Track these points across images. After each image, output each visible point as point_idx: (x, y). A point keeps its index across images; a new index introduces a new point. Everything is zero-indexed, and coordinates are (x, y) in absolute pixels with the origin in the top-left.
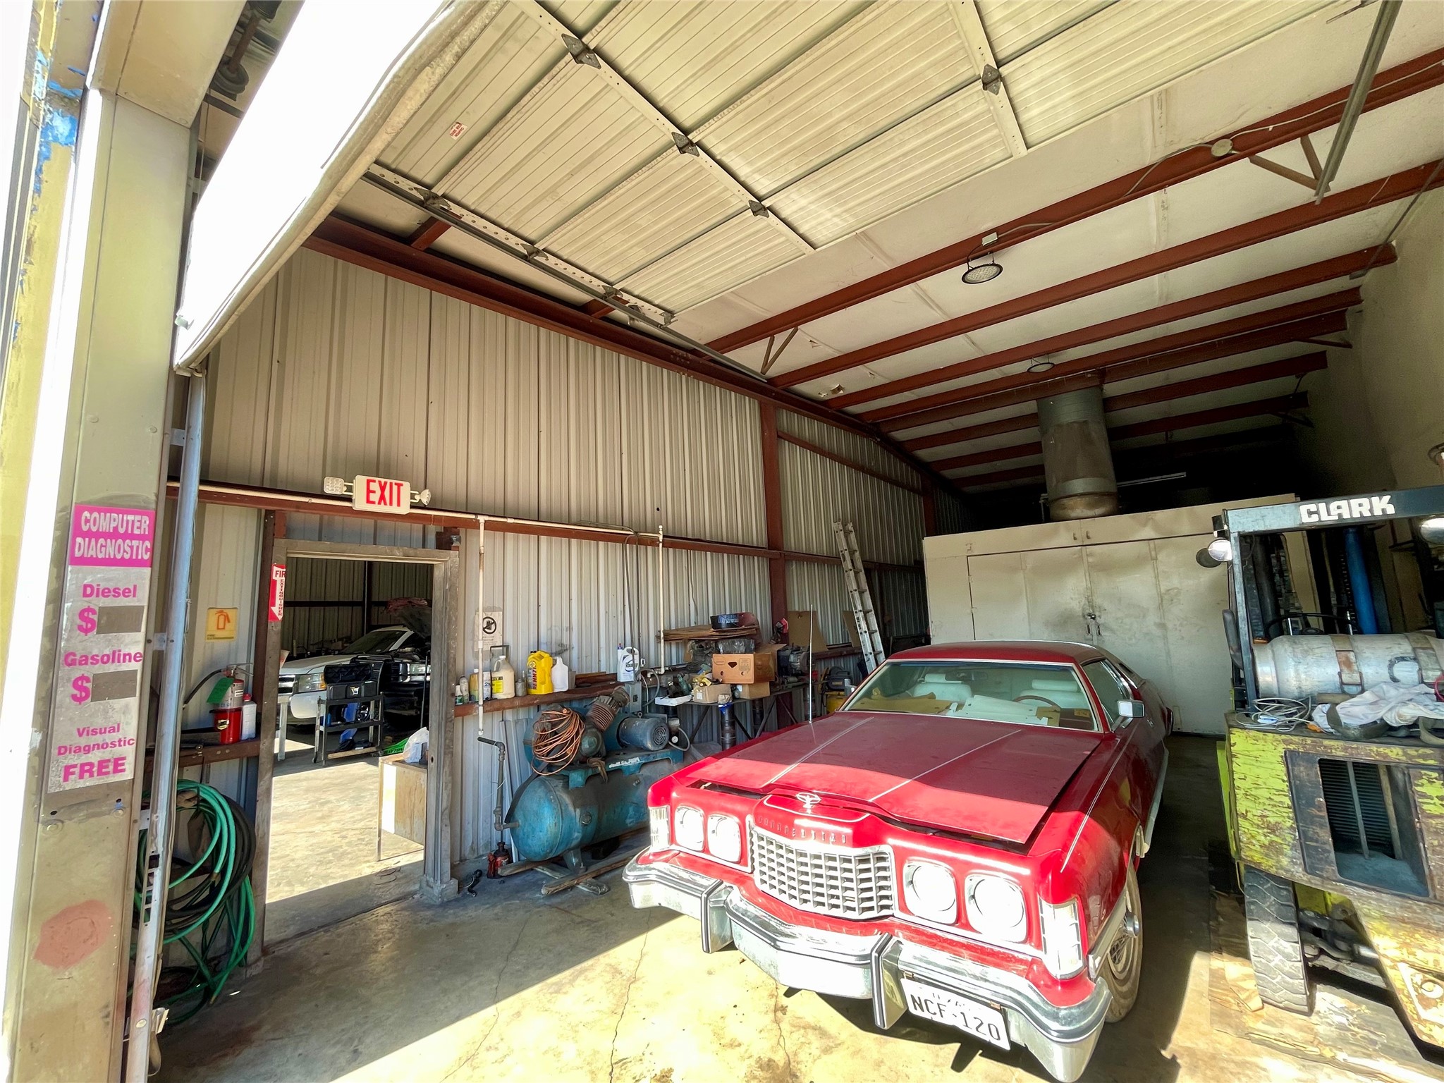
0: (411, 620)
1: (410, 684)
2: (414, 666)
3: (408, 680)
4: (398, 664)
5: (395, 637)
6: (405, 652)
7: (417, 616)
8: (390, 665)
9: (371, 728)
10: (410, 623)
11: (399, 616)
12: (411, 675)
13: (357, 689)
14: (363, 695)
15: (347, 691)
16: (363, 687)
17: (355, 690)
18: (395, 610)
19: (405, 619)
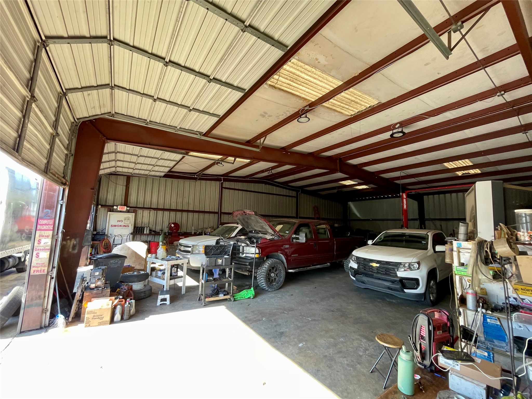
0: (243, 222)
1: (245, 258)
2: (248, 248)
3: (244, 255)
4: (239, 246)
5: (233, 229)
6: (241, 239)
7: (246, 220)
8: (236, 246)
9: (227, 284)
10: (242, 223)
11: (238, 219)
12: (246, 253)
13: (221, 261)
14: (224, 264)
15: (216, 261)
16: (224, 260)
17: (220, 261)
18: (236, 216)
19: (240, 221)
